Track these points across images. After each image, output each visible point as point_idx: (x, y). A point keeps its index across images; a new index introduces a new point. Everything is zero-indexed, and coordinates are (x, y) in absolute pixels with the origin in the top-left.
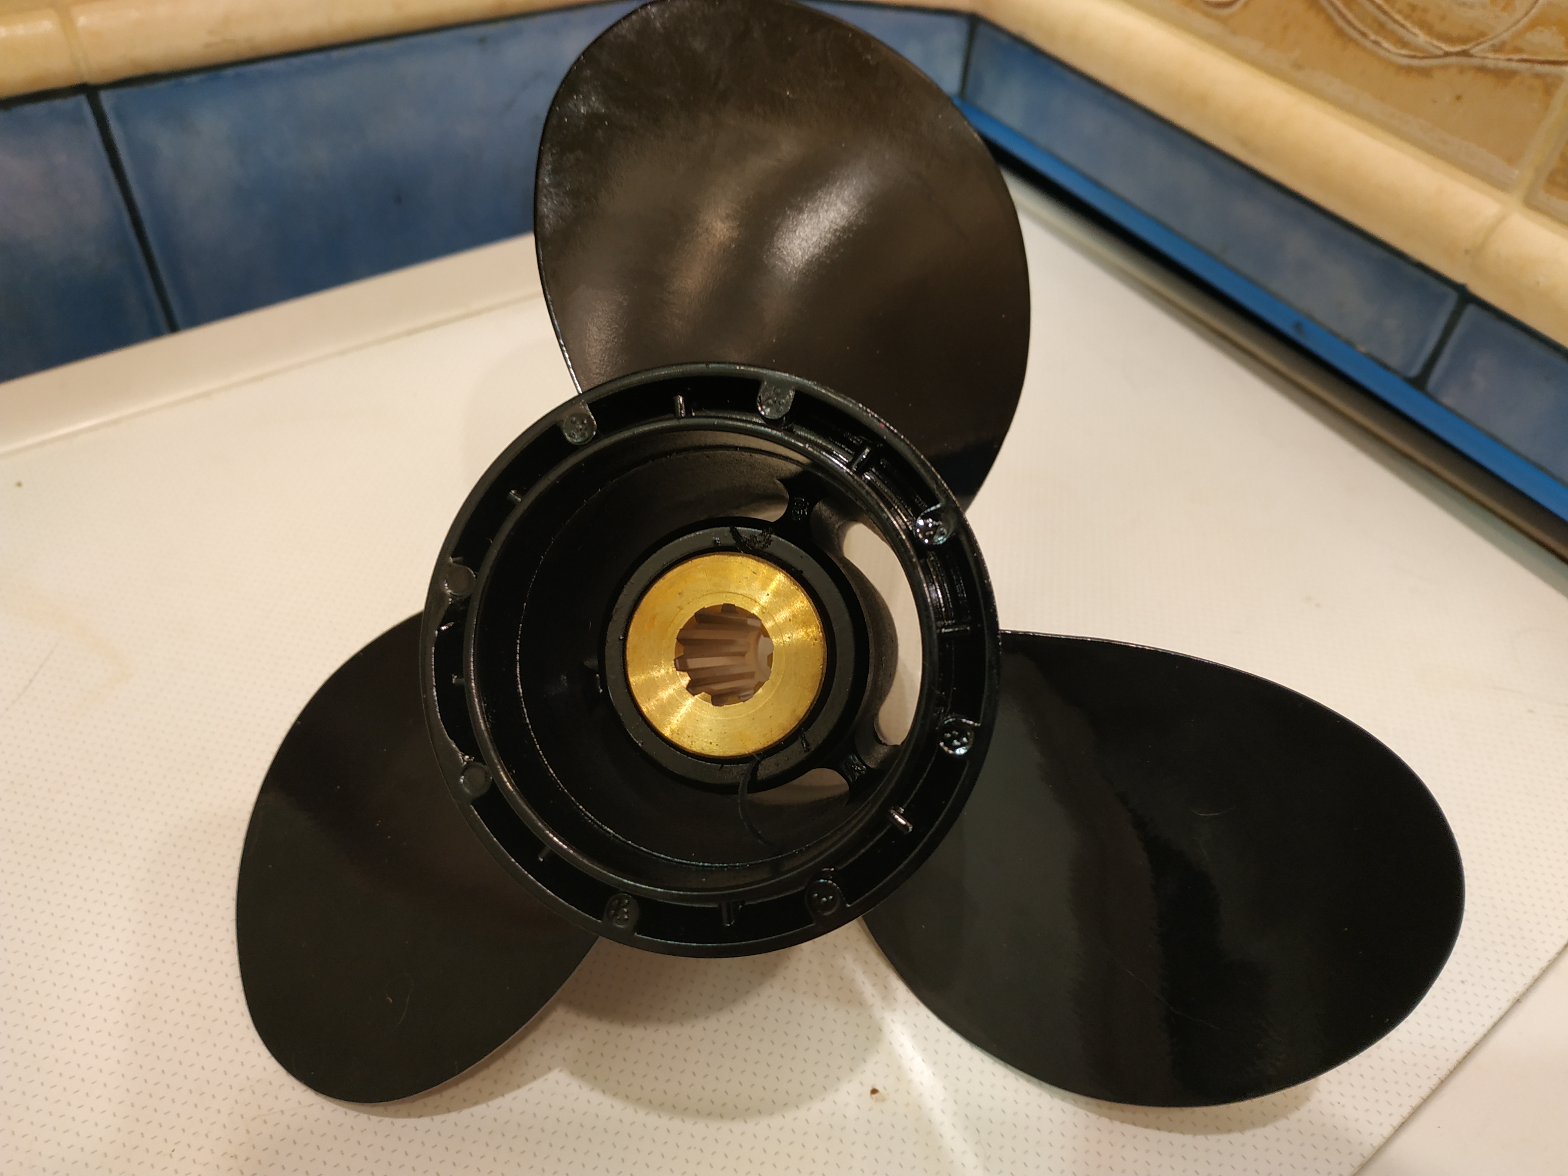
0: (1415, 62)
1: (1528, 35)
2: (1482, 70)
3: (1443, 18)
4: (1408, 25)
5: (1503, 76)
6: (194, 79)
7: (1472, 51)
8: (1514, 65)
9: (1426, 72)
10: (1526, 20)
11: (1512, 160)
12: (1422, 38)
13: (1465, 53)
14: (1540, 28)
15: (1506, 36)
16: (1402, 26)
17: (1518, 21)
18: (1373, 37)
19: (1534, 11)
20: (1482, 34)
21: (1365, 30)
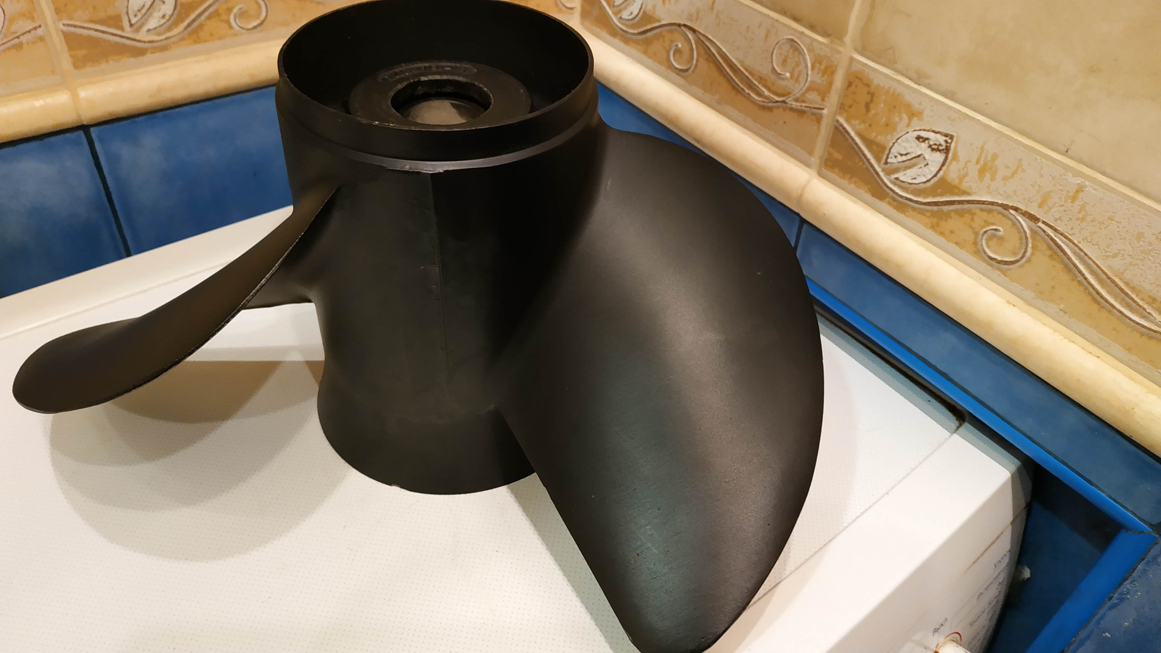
0: (765, 104)
1: (807, 95)
2: (792, 109)
3: (773, 84)
4: (760, 86)
5: (800, 113)
6: (141, 119)
7: (787, 101)
8: (803, 108)
9: (770, 109)
10: (804, 88)
11: (811, 153)
12: (767, 93)
13: (784, 102)
14: (810, 92)
15: (798, 95)
16: (758, 87)
17: (802, 88)
18: (747, 91)
19: (807, 84)
20: (789, 93)
21: (743, 87)
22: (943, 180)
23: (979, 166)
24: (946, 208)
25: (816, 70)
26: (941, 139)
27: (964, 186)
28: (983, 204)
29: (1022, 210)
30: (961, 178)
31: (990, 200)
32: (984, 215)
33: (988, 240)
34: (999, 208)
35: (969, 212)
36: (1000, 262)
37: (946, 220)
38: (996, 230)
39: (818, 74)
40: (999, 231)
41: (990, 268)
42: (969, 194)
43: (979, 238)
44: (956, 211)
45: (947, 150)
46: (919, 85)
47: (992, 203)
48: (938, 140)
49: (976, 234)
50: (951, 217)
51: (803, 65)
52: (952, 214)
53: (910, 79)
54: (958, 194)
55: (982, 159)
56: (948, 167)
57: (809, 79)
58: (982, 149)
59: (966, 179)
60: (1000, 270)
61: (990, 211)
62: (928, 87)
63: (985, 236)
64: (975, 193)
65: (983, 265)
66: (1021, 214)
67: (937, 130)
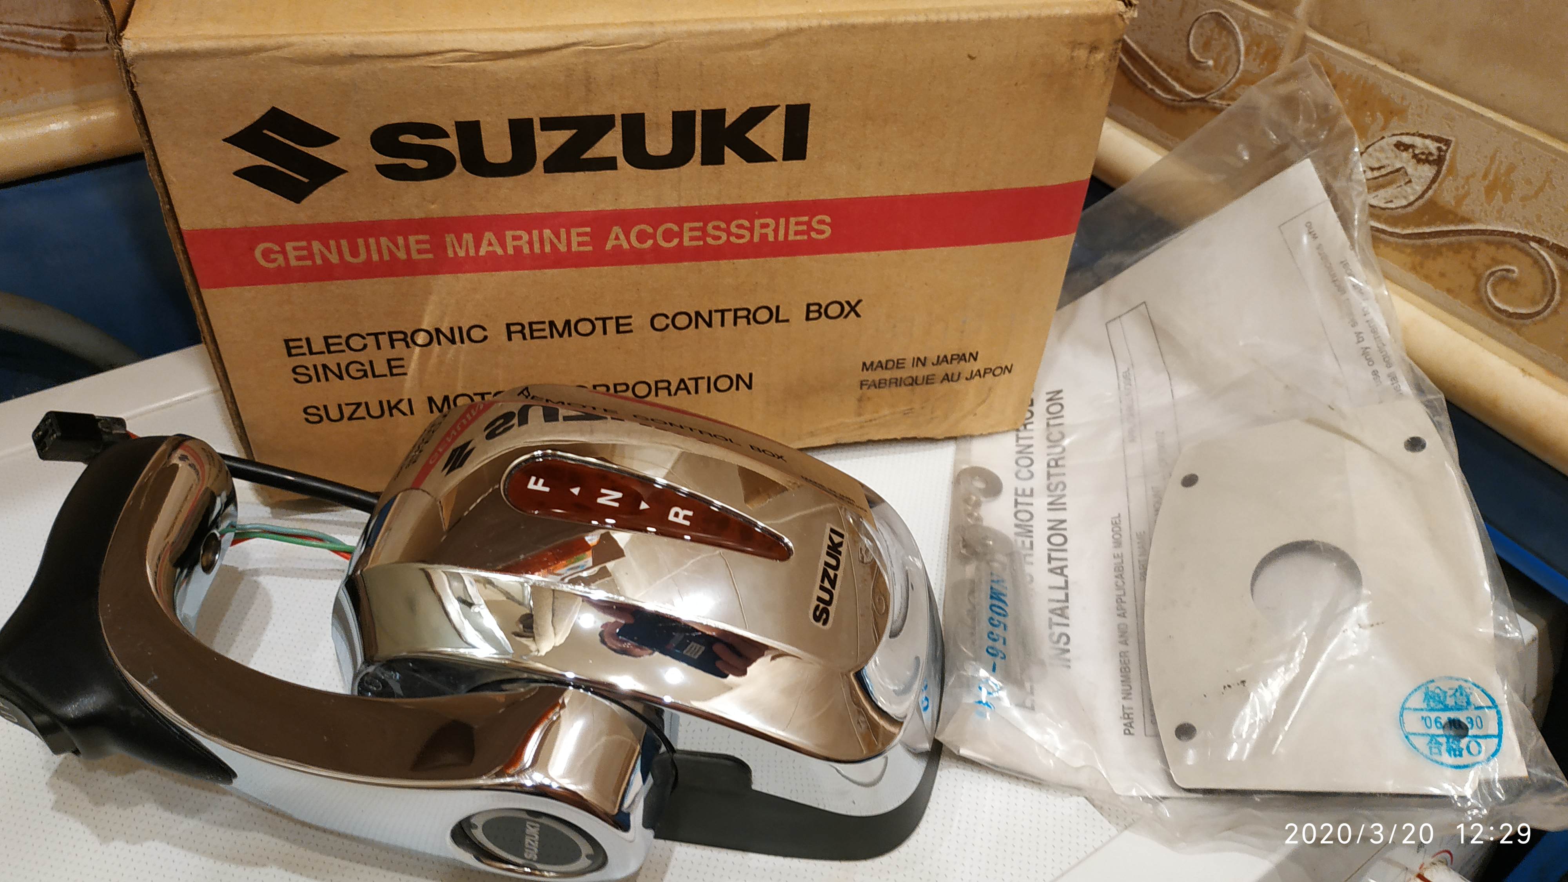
0: (1176, 103)
1: (1236, 90)
2: (1214, 110)
3: (1189, 75)
4: (1170, 80)
7: (1207, 98)
9: (1182, 110)
10: (1234, 80)
12: (1178, 87)
13: (1202, 100)
14: (1242, 85)
15: (1224, 90)
16: (1167, 81)
17: (1230, 81)
18: (1150, 86)
19: (1238, 75)
20: (1211, 88)
21: (1144, 80)
22: (1432, 203)
23: (1487, 182)
24: (1433, 241)
25: (1251, 57)
26: (1432, 146)
27: (1465, 209)
28: (1489, 235)
29: (1548, 242)
30: (1459, 200)
31: (1501, 229)
32: (1492, 250)
33: (1494, 286)
34: (1514, 240)
35: (1469, 246)
36: (1511, 315)
37: (1434, 259)
38: (1508, 271)
39: (1254, 60)
40: (1513, 271)
41: (1495, 323)
42: (1468, 221)
43: (1483, 281)
44: (1450, 246)
45: (1439, 162)
46: (1403, 71)
47: (1504, 234)
48: (1427, 148)
49: (1479, 278)
50: (1441, 254)
51: (1233, 48)
52: (1444, 250)
53: (1389, 64)
54: (1451, 222)
55: (1493, 171)
56: (1440, 184)
57: (1241, 67)
58: (1493, 159)
59: (1467, 201)
60: (1510, 325)
61: (1499, 245)
62: (1417, 74)
63: (1492, 278)
64: (1480, 220)
65: (1486, 320)
66: (1548, 247)
67: (1426, 134)
